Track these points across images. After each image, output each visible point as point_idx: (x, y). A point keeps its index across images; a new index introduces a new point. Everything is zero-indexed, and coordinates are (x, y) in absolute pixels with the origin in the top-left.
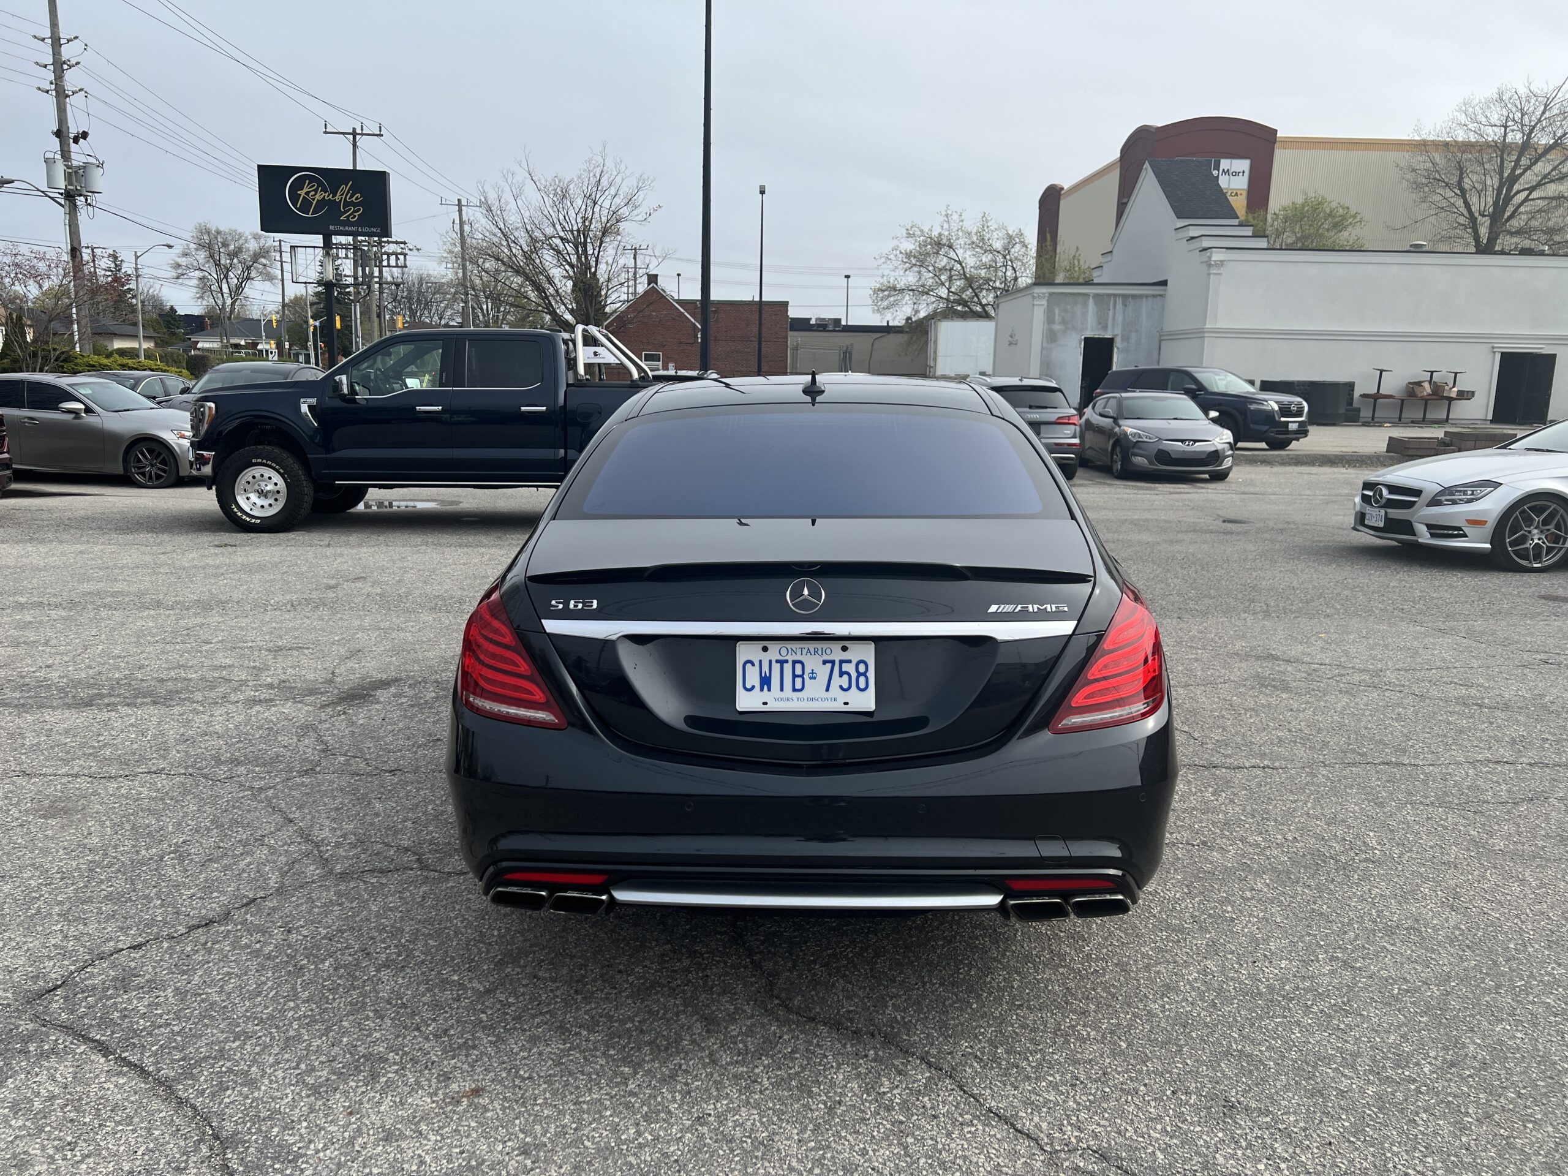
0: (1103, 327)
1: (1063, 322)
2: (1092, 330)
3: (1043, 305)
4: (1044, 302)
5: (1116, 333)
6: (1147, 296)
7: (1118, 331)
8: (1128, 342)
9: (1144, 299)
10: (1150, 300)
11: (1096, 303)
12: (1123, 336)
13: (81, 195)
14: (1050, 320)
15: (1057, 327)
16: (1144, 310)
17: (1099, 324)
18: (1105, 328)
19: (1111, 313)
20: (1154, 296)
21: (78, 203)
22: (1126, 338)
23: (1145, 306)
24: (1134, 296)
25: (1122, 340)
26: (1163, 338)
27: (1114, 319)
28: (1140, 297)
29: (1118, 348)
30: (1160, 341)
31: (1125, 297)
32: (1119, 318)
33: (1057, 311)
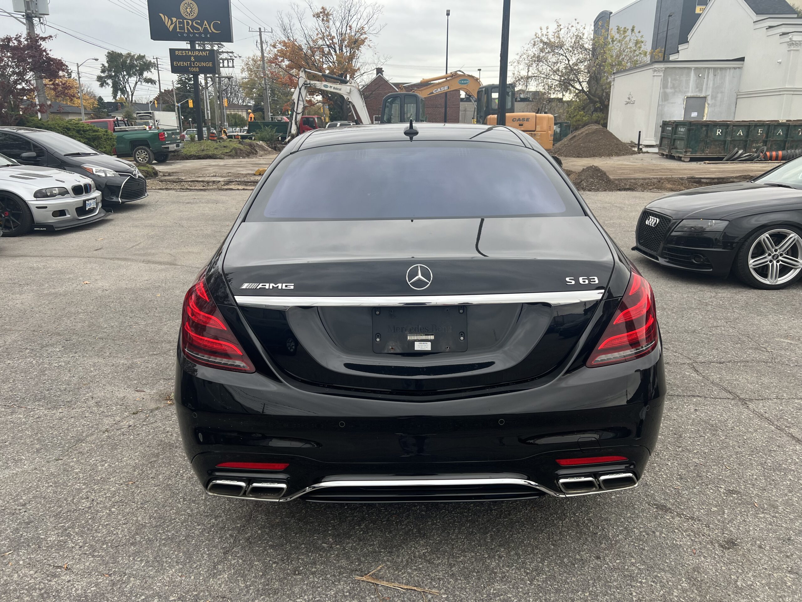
0: (699, 90)
1: (673, 87)
2: (692, 92)
3: (661, 76)
4: (662, 74)
5: (708, 94)
6: (730, 68)
7: (709, 93)
8: (716, 100)
9: (728, 70)
10: (732, 71)
11: (695, 74)
12: (712, 96)
13: (36, 17)
14: (664, 85)
15: (669, 90)
16: (727, 79)
17: (697, 88)
18: (701, 90)
19: (705, 80)
20: (735, 68)
21: (35, 22)
22: (714, 97)
23: (729, 75)
24: (721, 69)
25: (712, 99)
26: (739, 97)
27: (707, 84)
28: (725, 69)
29: (708, 104)
30: (737, 99)
31: (715, 69)
32: (711, 84)
33: (669, 80)
